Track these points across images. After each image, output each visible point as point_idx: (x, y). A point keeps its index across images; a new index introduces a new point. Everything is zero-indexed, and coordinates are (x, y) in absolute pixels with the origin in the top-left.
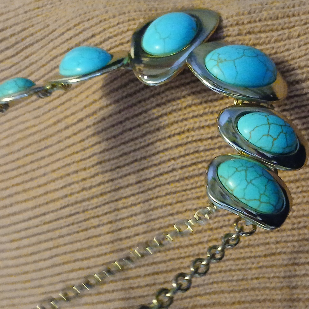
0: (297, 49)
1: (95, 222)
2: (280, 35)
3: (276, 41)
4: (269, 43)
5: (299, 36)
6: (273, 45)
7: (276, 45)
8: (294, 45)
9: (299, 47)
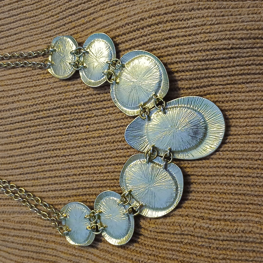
0: (246, 15)
1: (77, 123)
2: (236, 4)
3: (232, 8)
4: (228, 8)
5: (249, 7)
6: (231, 10)
7: (233, 10)
8: (245, 12)
9: (248, 14)
